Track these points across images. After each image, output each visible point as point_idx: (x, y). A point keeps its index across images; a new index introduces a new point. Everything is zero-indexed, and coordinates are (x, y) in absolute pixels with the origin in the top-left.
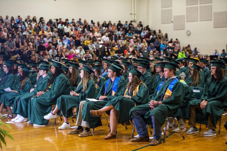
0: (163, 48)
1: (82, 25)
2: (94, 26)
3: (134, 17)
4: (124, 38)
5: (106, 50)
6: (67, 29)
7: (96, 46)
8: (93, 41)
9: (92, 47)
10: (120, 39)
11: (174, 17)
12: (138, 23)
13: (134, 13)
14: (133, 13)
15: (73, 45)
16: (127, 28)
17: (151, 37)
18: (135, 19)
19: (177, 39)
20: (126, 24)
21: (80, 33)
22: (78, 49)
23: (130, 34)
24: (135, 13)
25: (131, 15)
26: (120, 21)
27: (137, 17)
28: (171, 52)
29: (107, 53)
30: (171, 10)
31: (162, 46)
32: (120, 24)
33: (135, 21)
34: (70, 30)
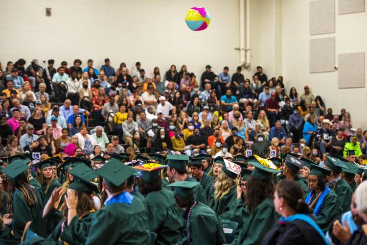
0: (309, 132)
1: (114, 75)
2: (142, 77)
3: (246, 56)
4: (212, 108)
5: (163, 137)
6: (73, 86)
7: (140, 126)
8: (135, 113)
9: (131, 128)
10: (202, 110)
11: (340, 55)
12: (254, 71)
13: (246, 46)
14: (242, 46)
15: (81, 124)
16: (225, 84)
17: (282, 104)
18: (248, 61)
19: (343, 111)
20: (226, 74)
21: (104, 95)
22: (93, 132)
23: (229, 97)
24: (248, 47)
25: (237, 51)
26: (208, 67)
27: (251, 56)
28: (327, 141)
29: (164, 144)
30: (334, 39)
31: (307, 127)
32: (208, 75)
33: (247, 65)
34: (81, 87)
